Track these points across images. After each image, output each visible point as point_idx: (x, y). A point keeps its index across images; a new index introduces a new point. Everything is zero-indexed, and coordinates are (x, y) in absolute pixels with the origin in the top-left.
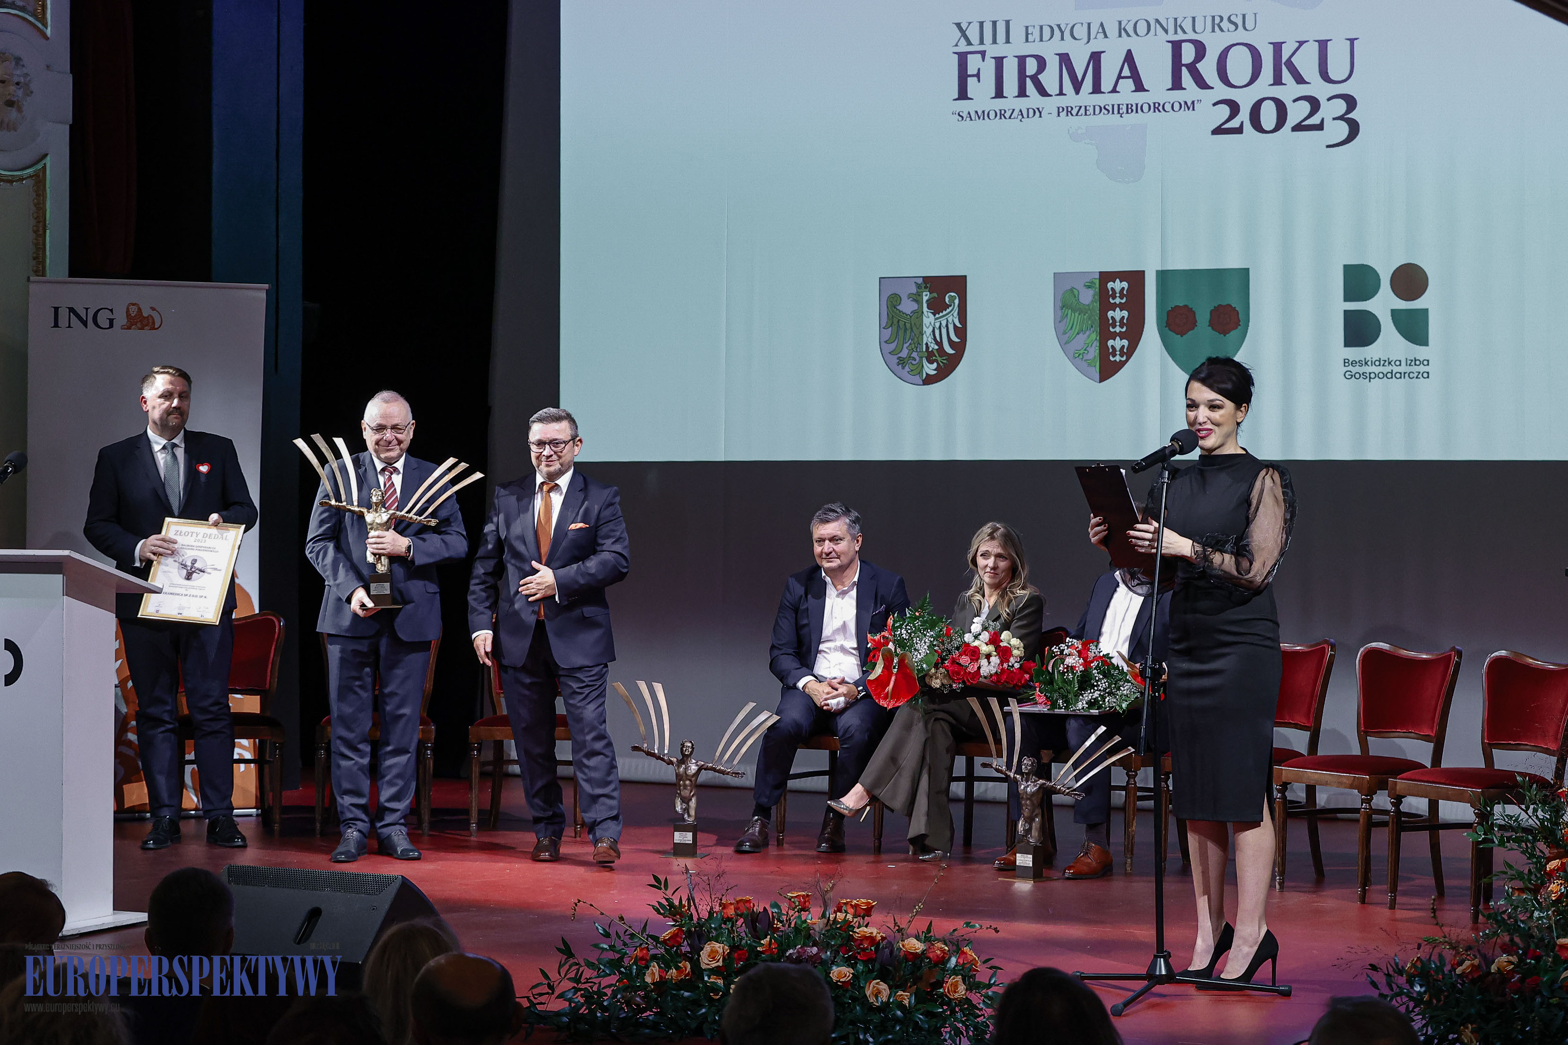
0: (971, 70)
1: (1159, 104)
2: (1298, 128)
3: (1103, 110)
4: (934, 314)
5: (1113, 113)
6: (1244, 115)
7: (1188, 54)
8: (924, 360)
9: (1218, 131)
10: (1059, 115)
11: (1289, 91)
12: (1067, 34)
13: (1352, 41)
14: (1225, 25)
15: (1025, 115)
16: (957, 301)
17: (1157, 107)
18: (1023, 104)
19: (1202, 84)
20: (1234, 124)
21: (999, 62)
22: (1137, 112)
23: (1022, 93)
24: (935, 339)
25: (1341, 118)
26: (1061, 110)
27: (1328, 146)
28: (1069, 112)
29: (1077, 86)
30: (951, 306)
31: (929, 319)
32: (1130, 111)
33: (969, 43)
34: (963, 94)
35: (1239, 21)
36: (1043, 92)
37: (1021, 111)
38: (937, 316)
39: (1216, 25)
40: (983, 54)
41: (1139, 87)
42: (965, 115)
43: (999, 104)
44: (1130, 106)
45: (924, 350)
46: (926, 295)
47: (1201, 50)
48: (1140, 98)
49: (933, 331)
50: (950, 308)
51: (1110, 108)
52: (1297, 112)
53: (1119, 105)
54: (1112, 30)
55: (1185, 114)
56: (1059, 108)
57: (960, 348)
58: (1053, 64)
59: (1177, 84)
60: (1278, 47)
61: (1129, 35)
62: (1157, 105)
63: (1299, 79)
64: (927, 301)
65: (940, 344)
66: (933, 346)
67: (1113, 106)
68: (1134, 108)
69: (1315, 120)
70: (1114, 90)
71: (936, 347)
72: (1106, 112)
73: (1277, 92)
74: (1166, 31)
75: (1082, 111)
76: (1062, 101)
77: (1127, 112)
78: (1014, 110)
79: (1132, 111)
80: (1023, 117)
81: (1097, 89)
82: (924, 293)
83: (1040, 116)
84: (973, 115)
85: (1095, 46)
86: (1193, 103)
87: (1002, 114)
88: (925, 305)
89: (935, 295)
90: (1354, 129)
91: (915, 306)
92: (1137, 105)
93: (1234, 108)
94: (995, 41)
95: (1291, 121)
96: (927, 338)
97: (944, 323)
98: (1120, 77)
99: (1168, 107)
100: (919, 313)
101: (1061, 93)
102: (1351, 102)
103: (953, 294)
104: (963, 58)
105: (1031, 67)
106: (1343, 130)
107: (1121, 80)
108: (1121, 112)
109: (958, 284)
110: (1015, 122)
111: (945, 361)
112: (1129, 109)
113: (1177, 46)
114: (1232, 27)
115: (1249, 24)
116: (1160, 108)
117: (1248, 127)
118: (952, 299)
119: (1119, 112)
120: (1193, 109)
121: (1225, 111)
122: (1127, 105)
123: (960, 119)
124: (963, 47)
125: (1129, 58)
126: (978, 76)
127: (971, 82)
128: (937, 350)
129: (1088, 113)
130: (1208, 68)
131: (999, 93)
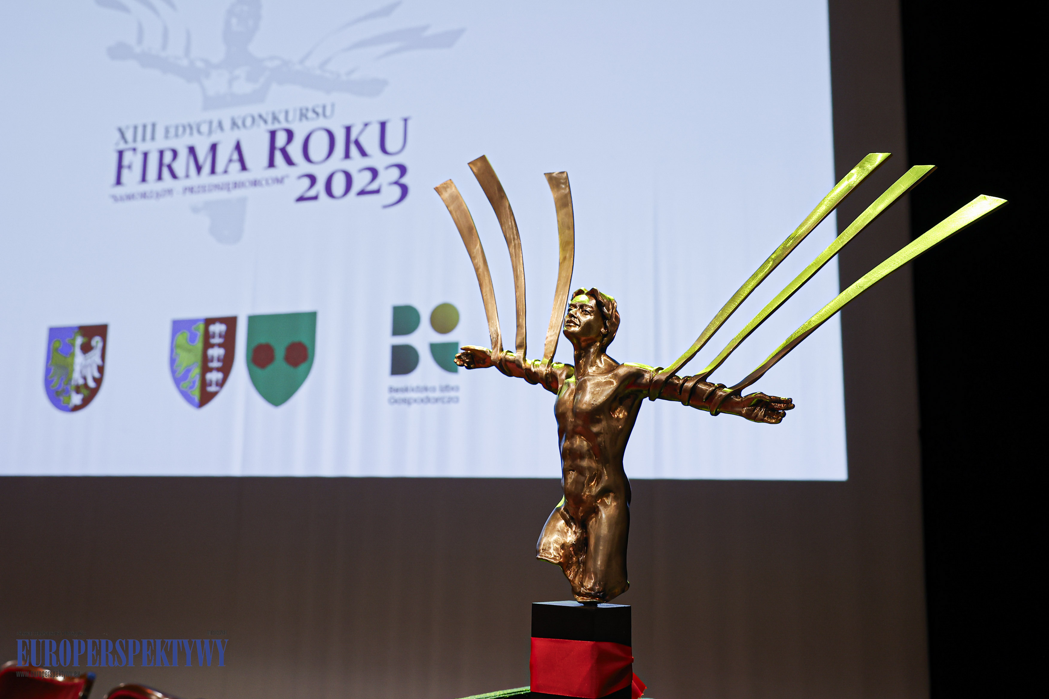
0: (126, 162)
2: (362, 193)
3: (217, 188)
4: (84, 355)
5: (224, 189)
6: (320, 186)
7: (281, 139)
8: (73, 392)
9: (301, 199)
10: (185, 194)
11: (357, 164)
12: (193, 130)
13: (406, 120)
14: (310, 115)
15: (160, 194)
16: (100, 344)
17: (255, 183)
18: (160, 186)
19: (290, 162)
20: (312, 193)
21: (146, 155)
22: (242, 187)
23: (160, 178)
24: (82, 376)
25: (396, 183)
26: (187, 189)
27: (386, 207)
28: (193, 190)
29: (199, 169)
30: (95, 348)
31: (79, 359)
33: (126, 142)
34: (119, 182)
35: (320, 110)
36: (176, 176)
38: (86, 357)
39: (302, 114)
40: (134, 150)
41: (244, 168)
42: (119, 197)
43: (143, 187)
45: (75, 384)
47: (290, 135)
48: (244, 176)
49: (82, 369)
50: (95, 350)
51: (222, 186)
52: (361, 180)
53: (229, 183)
54: (227, 124)
55: (277, 187)
56: (185, 188)
57: (99, 382)
58: (183, 153)
59: (271, 164)
60: (348, 130)
61: (239, 128)
62: (258, 181)
63: (363, 153)
64: (80, 344)
65: (86, 379)
66: (80, 381)
67: (224, 183)
68: (239, 184)
69: (374, 186)
70: (226, 171)
71: (83, 382)
73: (348, 165)
74: (266, 122)
75: (203, 189)
76: (188, 183)
77: (234, 188)
78: (154, 191)
79: (239, 187)
80: (159, 196)
81: (213, 171)
82: (78, 339)
83: (172, 195)
84: (126, 197)
85: (213, 137)
86: (284, 177)
87: (145, 195)
88: (78, 348)
89: (86, 340)
90: (403, 191)
91: (71, 349)
92: (243, 182)
93: (313, 179)
94: (144, 139)
95: (357, 186)
96: (77, 375)
97: (89, 363)
98: (232, 161)
99: (264, 182)
100: (73, 355)
101: (187, 176)
102: (404, 170)
103: (98, 339)
104: (121, 153)
105: (168, 157)
106: (396, 192)
107: (232, 164)
108: (230, 188)
109: (102, 331)
110: (153, 201)
111: (88, 393)
112: (236, 185)
113: (273, 134)
114: (316, 116)
115: (328, 112)
116: (259, 183)
117: (323, 194)
118: (97, 343)
119: (228, 189)
120: (283, 183)
121: (307, 182)
122: (235, 182)
123: (116, 200)
124: (122, 146)
125: (238, 145)
126: (128, 166)
127: (125, 172)
128: (83, 384)
129: (206, 190)
130: (295, 150)
131: (144, 179)
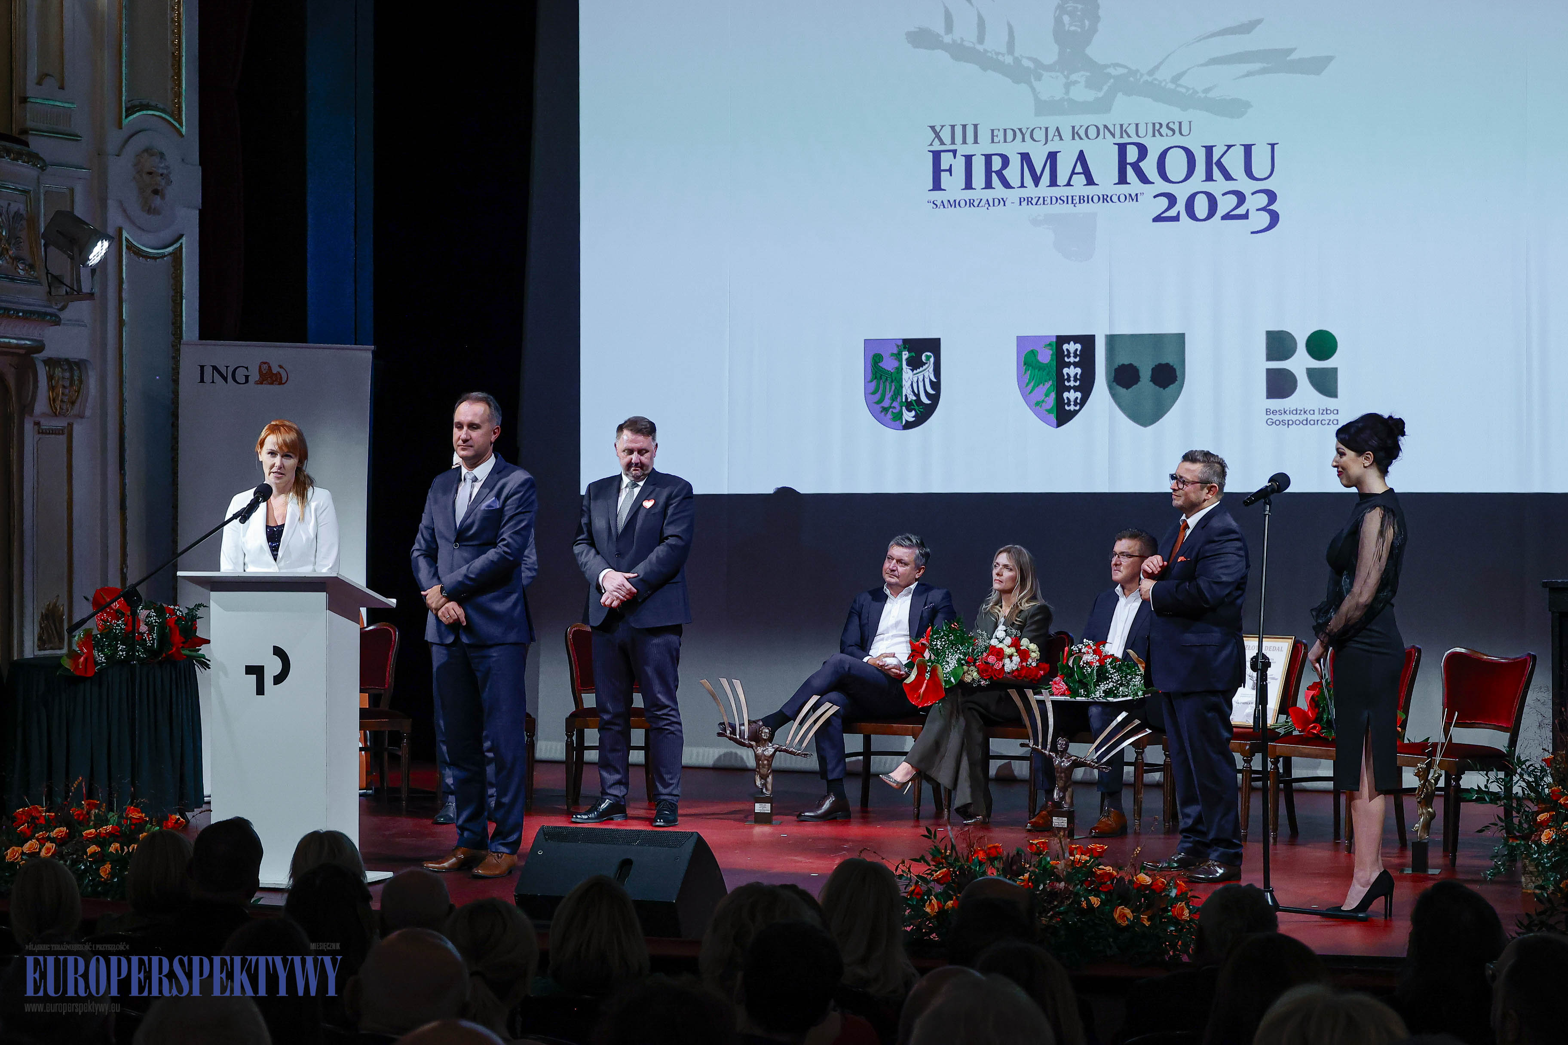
0: (944, 165)
1: (1107, 196)
2: (1227, 217)
3: (1059, 201)
4: (912, 370)
5: (1067, 203)
6: (1180, 206)
7: (1132, 154)
8: (904, 408)
9: (1158, 219)
10: (1020, 204)
11: (1218, 186)
12: (1027, 136)
13: (1273, 145)
14: (1164, 130)
15: (991, 203)
16: (932, 360)
17: (1105, 199)
18: (989, 194)
19: (1144, 179)
20: (1172, 213)
21: (969, 159)
22: (1088, 202)
23: (989, 185)
24: (913, 391)
25: (1263, 209)
26: (1022, 200)
27: (1252, 233)
28: (1029, 201)
29: (1036, 180)
30: (927, 363)
31: (908, 375)
32: (1082, 201)
33: (942, 143)
34: (937, 186)
35: (1176, 128)
36: (1006, 185)
37: (987, 200)
38: (915, 372)
39: (1156, 130)
40: (954, 152)
41: (1090, 181)
42: (938, 203)
43: (969, 194)
44: (1082, 197)
45: (904, 400)
46: (905, 355)
47: (1143, 151)
48: (1091, 190)
49: (912, 385)
50: (927, 365)
51: (1065, 199)
52: (1226, 204)
53: (1072, 197)
54: (1067, 134)
55: (1129, 204)
56: (1020, 198)
57: (935, 399)
58: (1015, 162)
59: (1123, 180)
60: (1209, 150)
61: (1081, 138)
62: (1105, 197)
63: (1228, 177)
64: (907, 359)
65: (917, 395)
66: (912, 397)
67: (1067, 197)
68: (1086, 199)
69: (1241, 211)
70: (1069, 184)
71: (914, 398)
72: (1062, 202)
73: (1209, 187)
74: (1113, 135)
75: (1041, 200)
76: (1024, 193)
77: (1080, 203)
78: (981, 200)
79: (1084, 201)
80: (989, 206)
81: (1053, 183)
82: (903, 353)
83: (1004, 205)
84: (946, 203)
85: (1052, 147)
86: (1137, 195)
87: (971, 203)
88: (904, 363)
89: (913, 354)
90: (1275, 218)
91: (896, 364)
92: (1088, 196)
93: (1172, 200)
94: (964, 142)
95: (1222, 210)
96: (906, 390)
97: (921, 378)
98: (1073, 173)
99: (1115, 199)
100: (900, 370)
101: (1022, 186)
102: (1272, 196)
103: (929, 354)
104: (937, 155)
105: (997, 164)
106: (1264, 219)
107: (1074, 176)
108: (1074, 202)
109: (933, 345)
110: (982, 210)
111: (922, 410)
112: (1082, 199)
113: (1122, 149)
114: (1170, 133)
115: (1185, 131)
116: (1109, 199)
117: (1184, 215)
118: (928, 358)
119: (1072, 203)
120: (1137, 201)
121: (1164, 202)
122: (1080, 196)
123: (935, 206)
124: (937, 147)
125: (1081, 157)
126: (950, 170)
127: (944, 176)
128: (915, 400)
129: (1046, 203)
130: (1149, 166)
131: (969, 185)
